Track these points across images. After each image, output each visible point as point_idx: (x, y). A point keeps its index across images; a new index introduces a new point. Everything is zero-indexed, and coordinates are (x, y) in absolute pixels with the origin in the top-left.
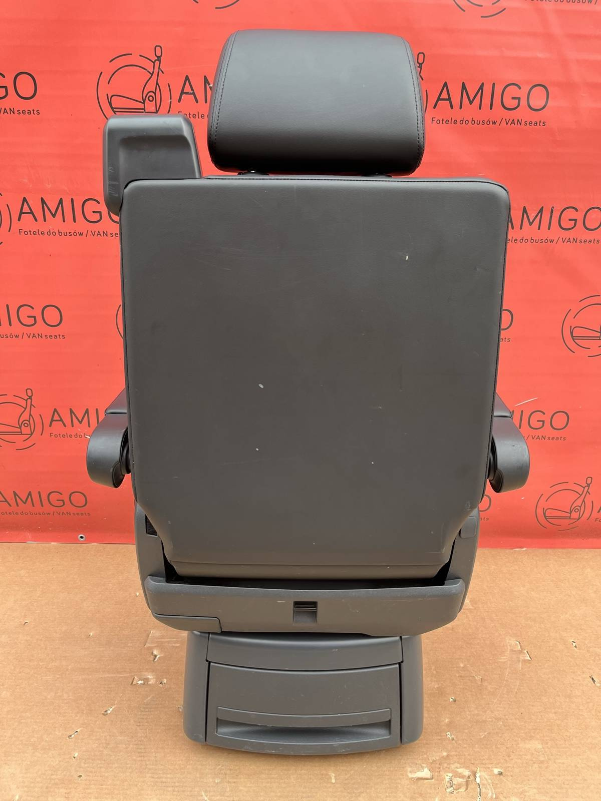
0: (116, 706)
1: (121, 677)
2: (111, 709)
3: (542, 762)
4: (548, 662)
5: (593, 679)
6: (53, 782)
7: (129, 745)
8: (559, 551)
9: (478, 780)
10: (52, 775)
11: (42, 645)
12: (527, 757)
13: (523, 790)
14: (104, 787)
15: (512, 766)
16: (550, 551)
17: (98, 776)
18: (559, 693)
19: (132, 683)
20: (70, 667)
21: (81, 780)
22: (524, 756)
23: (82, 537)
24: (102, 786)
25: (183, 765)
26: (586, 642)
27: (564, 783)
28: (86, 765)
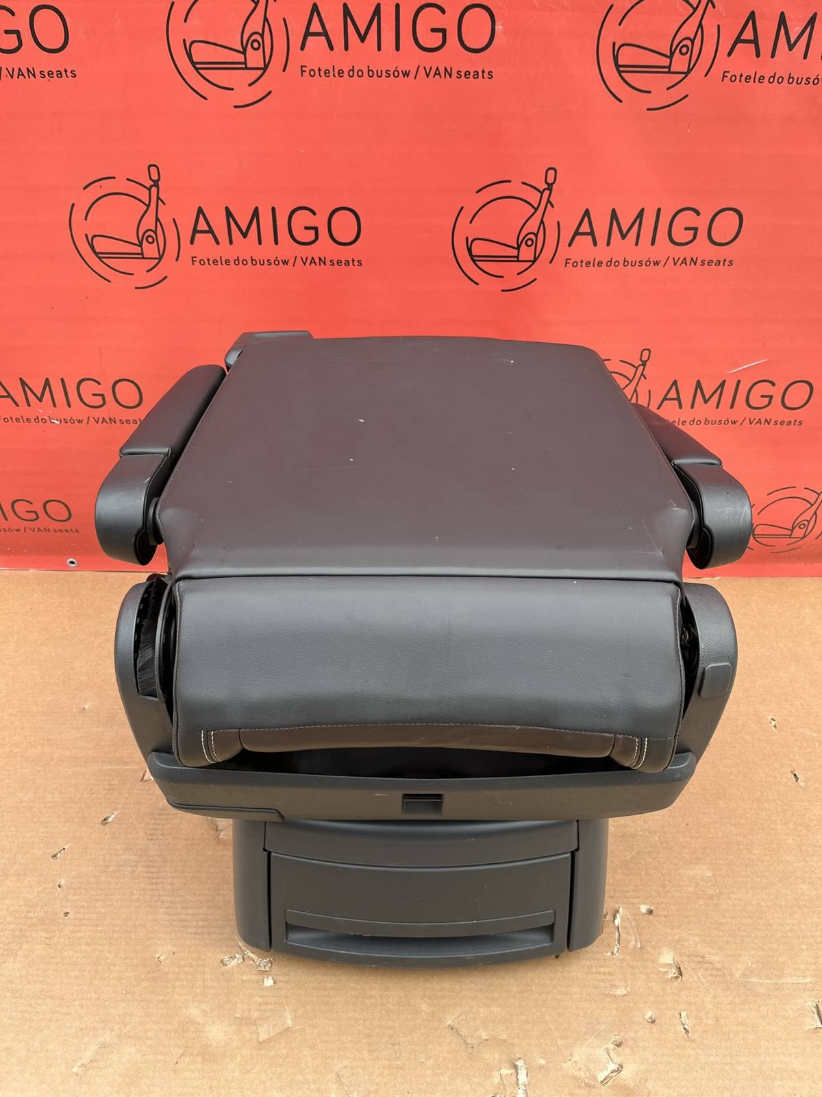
0: (119, 811)
1: (127, 770)
2: (113, 816)
3: (710, 897)
4: (733, 749)
5: (795, 775)
6: (29, 923)
7: (136, 866)
8: (768, 582)
9: (618, 921)
10: (28, 912)
11: (17, 723)
12: (689, 889)
13: (680, 938)
14: (100, 928)
15: (665, 901)
16: (754, 581)
17: (91, 913)
18: (744, 796)
19: (142, 779)
20: (56, 756)
21: (69, 919)
22: (685, 888)
23: (72, 562)
24: (97, 928)
25: (210, 896)
26: (791, 720)
27: (739, 930)
28: (75, 898)
